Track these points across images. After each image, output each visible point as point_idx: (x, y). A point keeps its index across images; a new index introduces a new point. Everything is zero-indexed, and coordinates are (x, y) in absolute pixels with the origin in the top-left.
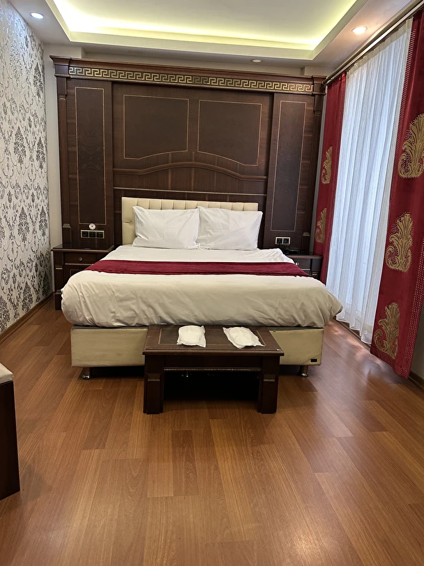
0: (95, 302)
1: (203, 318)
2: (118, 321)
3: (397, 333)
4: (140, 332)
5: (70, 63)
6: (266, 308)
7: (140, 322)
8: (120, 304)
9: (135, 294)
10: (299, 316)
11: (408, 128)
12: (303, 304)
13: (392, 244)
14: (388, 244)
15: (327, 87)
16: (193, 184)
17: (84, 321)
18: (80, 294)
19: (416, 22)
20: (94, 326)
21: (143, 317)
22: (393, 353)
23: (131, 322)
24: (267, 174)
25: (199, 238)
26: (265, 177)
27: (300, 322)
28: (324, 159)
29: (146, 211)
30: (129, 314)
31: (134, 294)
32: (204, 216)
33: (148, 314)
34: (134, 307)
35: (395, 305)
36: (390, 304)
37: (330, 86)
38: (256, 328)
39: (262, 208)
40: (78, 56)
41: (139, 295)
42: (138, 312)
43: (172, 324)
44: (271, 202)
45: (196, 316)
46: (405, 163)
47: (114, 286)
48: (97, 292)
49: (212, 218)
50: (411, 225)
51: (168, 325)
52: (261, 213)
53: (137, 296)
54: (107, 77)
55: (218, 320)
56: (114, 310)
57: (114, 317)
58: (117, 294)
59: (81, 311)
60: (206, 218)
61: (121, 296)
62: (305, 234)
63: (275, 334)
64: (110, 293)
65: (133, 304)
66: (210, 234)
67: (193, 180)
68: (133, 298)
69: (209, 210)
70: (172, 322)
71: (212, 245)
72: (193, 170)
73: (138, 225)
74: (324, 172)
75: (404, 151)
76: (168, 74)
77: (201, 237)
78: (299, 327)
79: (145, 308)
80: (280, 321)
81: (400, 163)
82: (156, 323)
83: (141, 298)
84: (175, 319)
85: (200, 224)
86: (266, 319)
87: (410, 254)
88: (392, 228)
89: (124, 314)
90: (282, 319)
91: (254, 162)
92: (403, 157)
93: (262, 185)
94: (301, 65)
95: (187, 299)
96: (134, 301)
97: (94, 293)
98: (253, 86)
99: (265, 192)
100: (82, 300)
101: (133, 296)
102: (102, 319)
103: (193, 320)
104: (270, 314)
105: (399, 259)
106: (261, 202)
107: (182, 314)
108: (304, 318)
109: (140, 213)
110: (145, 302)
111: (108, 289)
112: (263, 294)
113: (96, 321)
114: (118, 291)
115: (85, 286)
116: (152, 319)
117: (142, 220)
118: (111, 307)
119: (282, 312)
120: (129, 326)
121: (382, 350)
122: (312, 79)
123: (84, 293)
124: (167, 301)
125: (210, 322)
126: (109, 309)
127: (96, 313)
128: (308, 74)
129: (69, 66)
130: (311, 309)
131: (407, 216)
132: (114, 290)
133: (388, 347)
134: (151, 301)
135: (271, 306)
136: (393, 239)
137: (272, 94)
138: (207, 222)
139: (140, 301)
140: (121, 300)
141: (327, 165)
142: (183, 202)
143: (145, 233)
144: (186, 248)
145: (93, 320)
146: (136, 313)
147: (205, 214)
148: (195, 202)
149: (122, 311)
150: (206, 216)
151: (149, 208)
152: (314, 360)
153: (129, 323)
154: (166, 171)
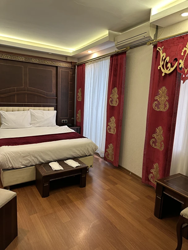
0: (13, 159)
1: (56, 159)
2: (23, 165)
3: (113, 153)
4: (31, 168)
6: (77, 151)
7: (32, 164)
8: (24, 158)
10: (87, 152)
11: (112, 91)
12: (88, 148)
13: (109, 125)
14: (107, 125)
15: (76, 66)
17: (9, 168)
18: (7, 157)
20: (13, 169)
21: (33, 162)
22: (112, 159)
24: (57, 96)
26: (56, 98)
27: (87, 154)
28: (78, 92)
30: (27, 162)
31: (29, 154)
33: (35, 161)
34: (29, 159)
35: (111, 144)
36: (110, 144)
37: (78, 66)
38: (75, 159)
39: (56, 109)
41: (31, 154)
43: (44, 163)
44: (59, 107)
45: (53, 158)
47: (20, 152)
48: (14, 155)
49: (36, 114)
50: (115, 120)
51: (42, 163)
52: (56, 111)
56: (21, 161)
57: (21, 164)
58: (22, 155)
59: (8, 165)
61: (24, 155)
62: (72, 118)
63: (80, 159)
64: (19, 155)
65: (29, 158)
66: (37, 121)
67: (26, 99)
68: (28, 156)
69: (34, 111)
70: (44, 162)
71: (38, 125)
72: (26, 95)
73: (3, 119)
74: (78, 96)
75: (111, 98)
76: (14, 56)
77: (32, 122)
78: (86, 156)
79: (33, 158)
80: (81, 155)
81: (110, 101)
82: (38, 163)
85: (31, 117)
86: (76, 155)
87: (115, 129)
88: (108, 120)
89: (25, 162)
90: (81, 154)
91: (51, 92)
92: (111, 99)
93: (55, 101)
94: (66, 57)
95: (50, 153)
96: (29, 156)
97: (12, 156)
98: (49, 63)
99: (57, 103)
100: (8, 159)
101: (29, 155)
102: (16, 165)
103: (52, 160)
104: (78, 153)
105: (111, 130)
106: (55, 107)
107: (48, 158)
108: (88, 153)
109: (4, 114)
110: (33, 156)
111: (18, 153)
112: (76, 147)
113: (14, 167)
114: (22, 153)
115: (8, 153)
117: (5, 117)
118: (20, 160)
119: (81, 152)
120: (27, 166)
121: (108, 159)
122: (71, 63)
123: (8, 156)
124: (42, 154)
125: (58, 159)
126: (20, 161)
127: (14, 164)
128: (69, 60)
130: (90, 149)
131: (113, 117)
133: (110, 158)
134: (36, 155)
135: (78, 150)
136: (109, 124)
137: (57, 67)
138: (35, 116)
140: (24, 157)
141: (79, 94)
142: (22, 108)
144: (26, 127)
145: (12, 166)
146: (30, 161)
147: (33, 112)
148: (28, 108)
149: (24, 161)
150: (34, 113)
151: (7, 111)
152: (91, 166)
153: (27, 165)
154: (14, 95)
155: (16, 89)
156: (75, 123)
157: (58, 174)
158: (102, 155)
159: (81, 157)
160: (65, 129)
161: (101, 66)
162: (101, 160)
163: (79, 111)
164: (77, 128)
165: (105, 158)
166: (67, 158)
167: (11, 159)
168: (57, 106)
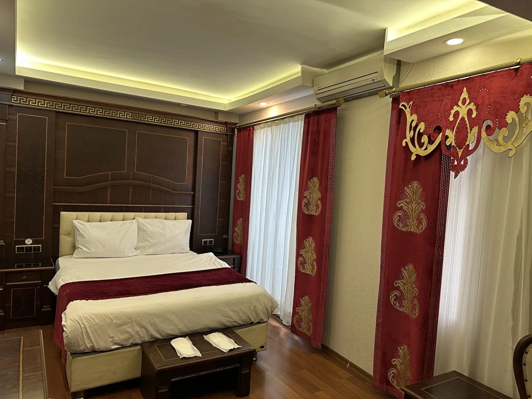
0: (95, 331)
1: (186, 330)
2: (116, 344)
3: (310, 317)
4: (133, 351)
5: (13, 93)
6: (231, 314)
7: (134, 342)
8: (117, 329)
9: (131, 319)
10: (253, 316)
11: (307, 183)
12: (255, 306)
13: (301, 255)
14: (298, 255)
15: (236, 130)
16: (130, 199)
17: (84, 349)
18: (83, 326)
19: (307, 120)
20: (94, 351)
21: (137, 337)
22: (308, 331)
23: (126, 343)
24: (194, 189)
25: (138, 245)
26: (193, 193)
27: (253, 320)
28: (237, 182)
29: (87, 224)
30: (126, 336)
31: (129, 319)
32: (142, 226)
33: (141, 334)
34: (129, 330)
35: (307, 298)
36: (303, 296)
37: (240, 130)
38: (227, 330)
39: (191, 217)
40: (21, 87)
41: (134, 319)
42: (132, 334)
43: (160, 339)
44: (198, 212)
45: (179, 329)
46: (307, 205)
47: (112, 314)
48: (97, 321)
49: (149, 227)
50: (314, 245)
51: (156, 340)
52: (190, 221)
53: (132, 321)
54: (53, 108)
55: (196, 329)
56: (112, 335)
57: (112, 341)
58: (115, 321)
59: (84, 341)
60: (145, 228)
61: (119, 322)
62: (225, 236)
63: (239, 332)
64: (108, 321)
65: (129, 327)
66: (149, 242)
67: (131, 195)
68: (129, 323)
69: (146, 220)
70: (159, 337)
71: (151, 251)
72: (131, 188)
73: (79, 238)
74: (238, 191)
75: (306, 197)
76: (110, 110)
77: (140, 244)
78: (252, 324)
79: (138, 328)
80: (241, 322)
81: (303, 204)
82: (147, 340)
83: (136, 321)
84: (163, 334)
85: (138, 233)
86: (231, 322)
87: (315, 264)
88: (300, 245)
89: (120, 337)
90: (241, 320)
91: (184, 181)
92: (305, 201)
93: (190, 199)
94: (216, 112)
95: (174, 317)
96: (130, 324)
97: (94, 323)
98: (182, 124)
99: (193, 203)
100: (84, 330)
101: (129, 321)
102: (101, 345)
103: (177, 333)
104: (235, 318)
105: (307, 266)
106: (190, 212)
107: (169, 329)
108: (255, 317)
109: (81, 226)
110: (138, 325)
111: (107, 317)
112: (230, 303)
113: (96, 347)
114: (115, 318)
115: (86, 318)
116: (144, 338)
117: (84, 234)
118: (110, 332)
119: (242, 315)
120: (124, 347)
121: (300, 329)
122: (226, 123)
123: (86, 324)
124: (157, 321)
125: (190, 332)
126: (109, 335)
127: (97, 342)
128: (221, 119)
129: (12, 95)
130: (260, 308)
131: (311, 239)
132: (112, 318)
133: (304, 327)
134: (144, 323)
135: (233, 311)
136: (302, 252)
137: (196, 132)
138: (145, 231)
139: (135, 324)
140: (119, 326)
141: (241, 187)
142: (121, 214)
143: (87, 245)
144: (126, 256)
145: (93, 346)
146: (131, 334)
147: (142, 224)
148: (132, 214)
149: (119, 335)
150: (144, 225)
151: (88, 221)
152: (262, 347)
153: (125, 344)
154: (106, 188)
155: (110, 176)
156: (230, 248)
157: (190, 366)
158: (287, 321)
159: (241, 326)
160: (209, 261)
161: (285, 132)
162: (283, 331)
163: (240, 221)
164: (234, 258)
165: (293, 329)
166: (210, 328)
167: (91, 330)
168: (193, 209)
